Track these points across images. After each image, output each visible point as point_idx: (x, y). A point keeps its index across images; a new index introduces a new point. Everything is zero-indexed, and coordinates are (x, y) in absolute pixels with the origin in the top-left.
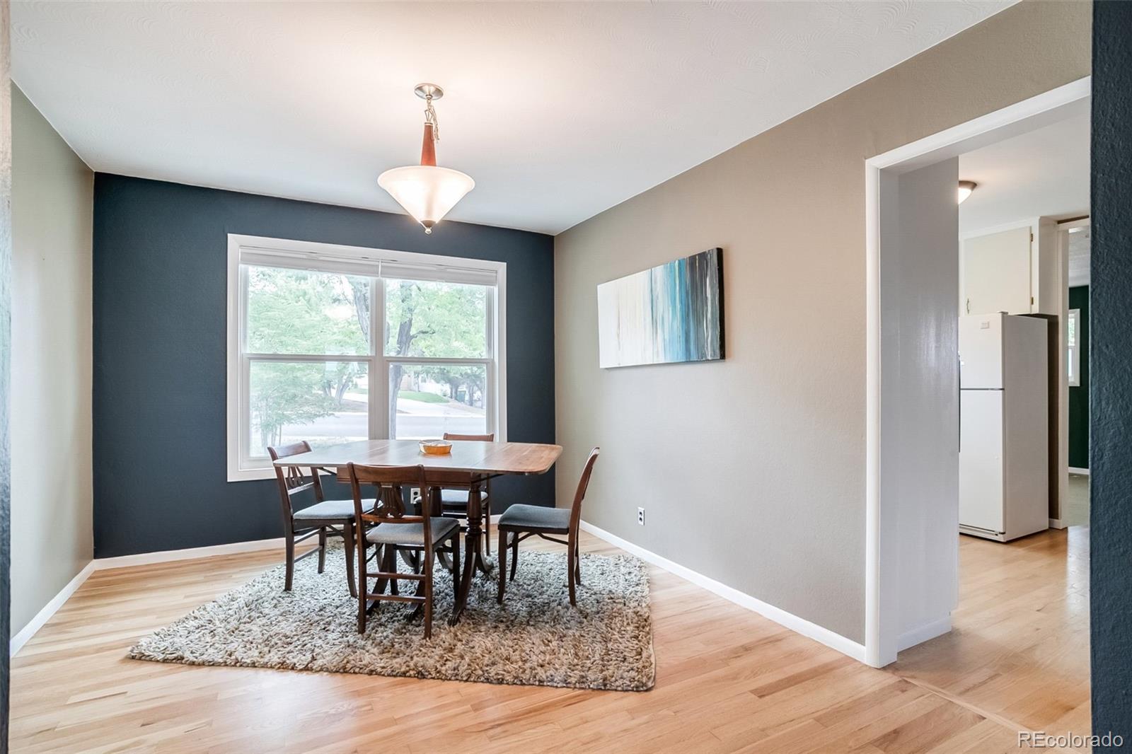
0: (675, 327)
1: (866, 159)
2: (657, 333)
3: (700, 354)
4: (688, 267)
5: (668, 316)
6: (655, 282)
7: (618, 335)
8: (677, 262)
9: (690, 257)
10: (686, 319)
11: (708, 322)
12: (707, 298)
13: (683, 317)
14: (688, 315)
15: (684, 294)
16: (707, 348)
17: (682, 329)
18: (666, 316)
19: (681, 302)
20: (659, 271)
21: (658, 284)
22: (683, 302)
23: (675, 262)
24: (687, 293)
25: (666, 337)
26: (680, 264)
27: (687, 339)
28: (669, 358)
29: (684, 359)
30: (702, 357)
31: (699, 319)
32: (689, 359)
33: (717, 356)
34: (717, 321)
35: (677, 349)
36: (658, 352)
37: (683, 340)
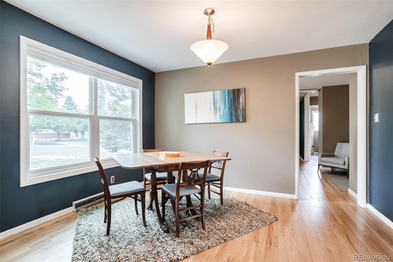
0: (225, 111)
1: (295, 72)
2: (216, 112)
3: (237, 120)
4: (232, 93)
5: (222, 107)
6: (216, 96)
7: (196, 112)
9: (233, 90)
10: (230, 108)
11: (240, 111)
12: (240, 103)
14: (232, 107)
15: (230, 101)
16: (240, 118)
17: (229, 112)
18: (221, 107)
19: (228, 103)
20: (218, 93)
21: (218, 97)
22: (230, 103)
23: (226, 90)
24: (231, 101)
25: (221, 114)
26: (228, 91)
27: (231, 115)
28: (219, 121)
29: (229, 121)
30: (238, 121)
31: (236, 109)
32: (232, 121)
33: (244, 120)
34: (244, 110)
35: (226, 118)
36: (217, 119)
37: (229, 115)
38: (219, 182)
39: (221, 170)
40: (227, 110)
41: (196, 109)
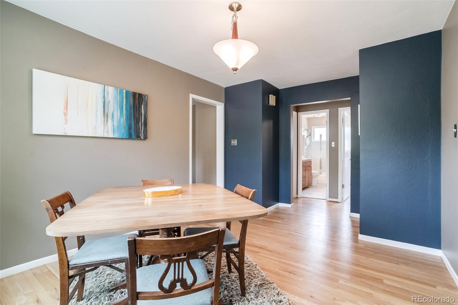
0: (122, 122)
1: (190, 93)
2: (107, 121)
4: (131, 96)
5: (117, 114)
6: (108, 94)
7: (65, 114)
8: (124, 91)
9: (133, 92)
10: (128, 118)
11: (142, 123)
12: (141, 113)
13: (127, 118)
14: (131, 117)
15: (129, 108)
16: (141, 134)
17: (127, 123)
18: (115, 114)
19: (126, 110)
20: (111, 90)
21: (110, 96)
22: (128, 111)
24: (131, 107)
25: (114, 124)
26: (126, 92)
27: (130, 128)
28: (116, 136)
29: (127, 137)
30: (138, 137)
31: (137, 121)
32: (130, 137)
33: (145, 138)
34: (146, 124)
35: (123, 132)
36: (108, 131)
37: (127, 128)
40: (123, 120)
41: (66, 108)
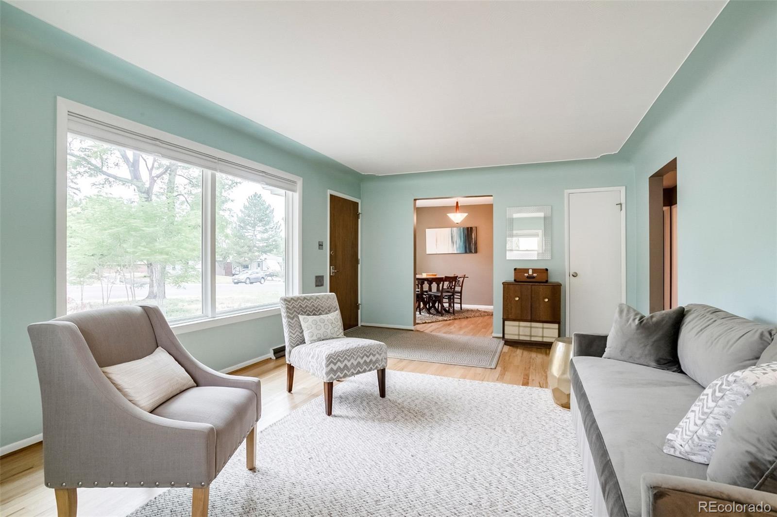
2: (453, 244)
4: (466, 230)
5: (459, 241)
6: (453, 232)
7: (436, 245)
9: (467, 228)
10: (465, 242)
11: (473, 244)
12: (473, 238)
16: (473, 250)
17: (464, 245)
18: (457, 241)
19: (463, 238)
20: (455, 231)
21: (455, 233)
23: (461, 228)
24: (466, 236)
25: (457, 246)
26: (463, 229)
27: (466, 248)
28: (458, 252)
29: (464, 252)
30: (471, 252)
31: (470, 244)
32: (466, 252)
33: (476, 252)
34: (476, 244)
35: (462, 250)
36: (454, 250)
37: (464, 248)
38: (459, 294)
39: (460, 287)
40: (462, 244)
41: (437, 242)
